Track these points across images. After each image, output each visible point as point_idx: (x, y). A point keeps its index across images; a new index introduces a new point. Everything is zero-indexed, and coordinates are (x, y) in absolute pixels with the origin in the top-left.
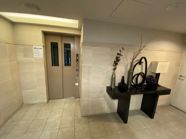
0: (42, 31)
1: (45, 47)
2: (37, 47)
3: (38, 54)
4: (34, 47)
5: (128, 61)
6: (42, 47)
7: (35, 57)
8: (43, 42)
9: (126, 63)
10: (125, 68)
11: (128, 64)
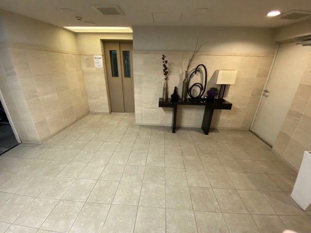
0: (101, 40)
1: (104, 56)
2: (97, 57)
3: (99, 64)
4: (95, 56)
5: (184, 69)
6: (101, 56)
7: (96, 67)
8: (102, 51)
9: (181, 73)
10: (180, 78)
11: (183, 74)
